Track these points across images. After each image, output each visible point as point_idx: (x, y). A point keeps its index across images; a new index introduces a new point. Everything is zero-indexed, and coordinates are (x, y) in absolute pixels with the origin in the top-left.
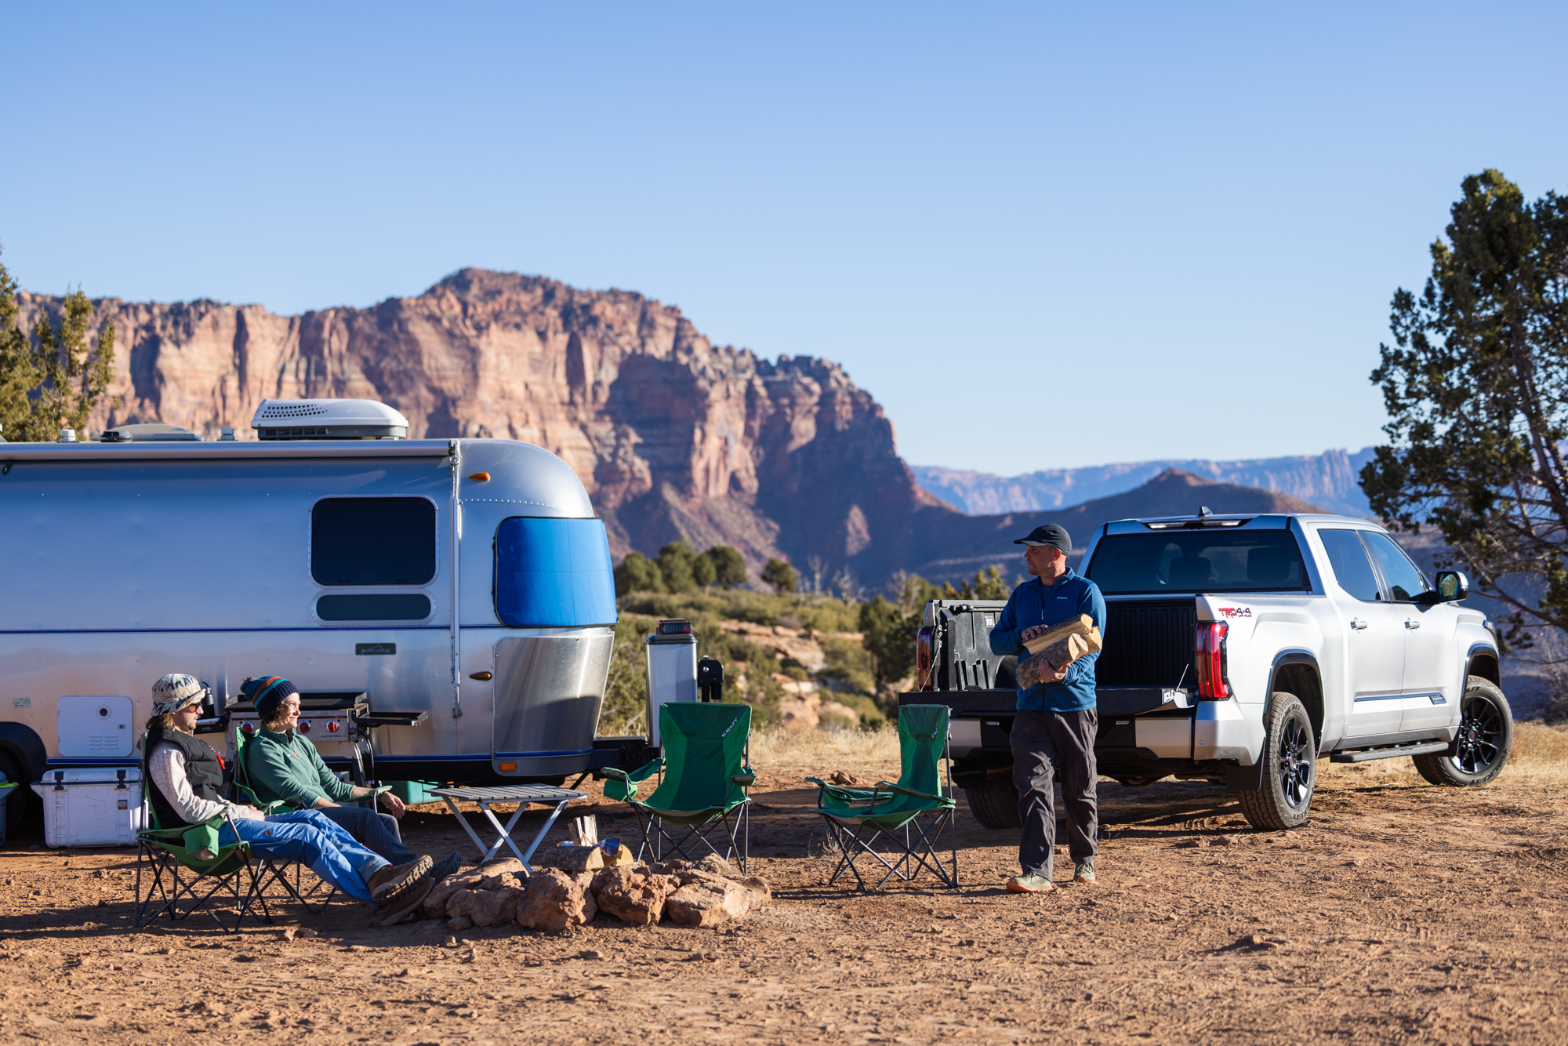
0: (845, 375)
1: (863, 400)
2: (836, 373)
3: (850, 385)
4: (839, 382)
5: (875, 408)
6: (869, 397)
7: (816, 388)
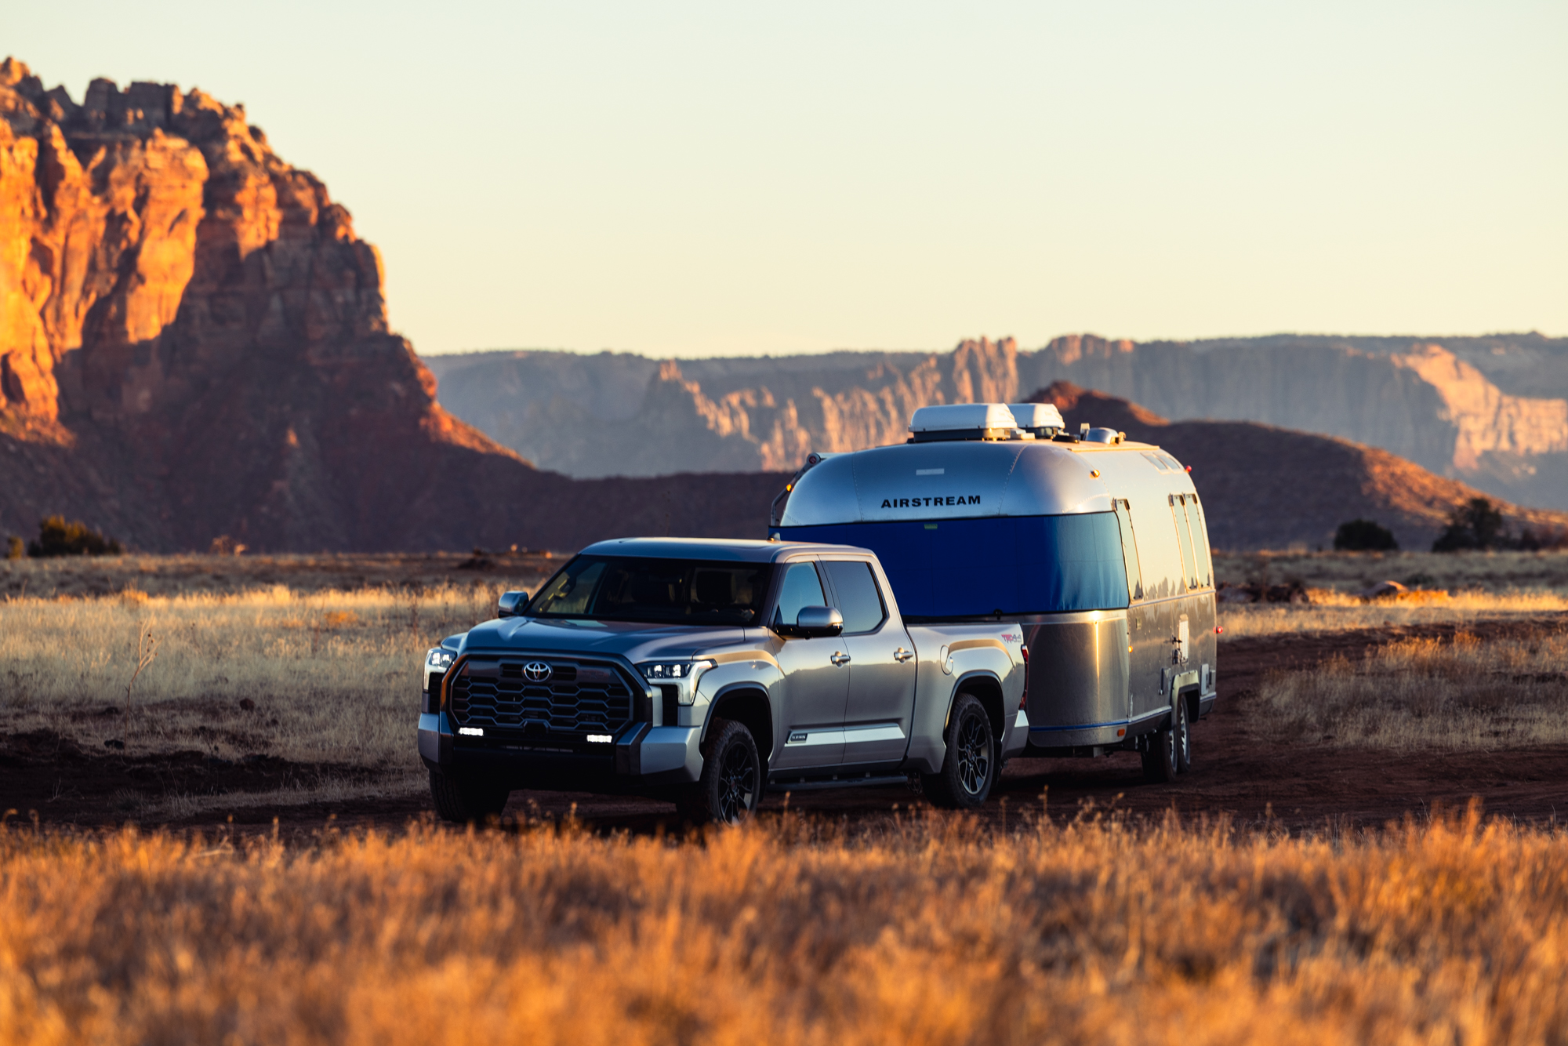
0: (255, 133)
1: (305, 197)
2: (234, 128)
3: (269, 157)
4: (245, 149)
5: (332, 216)
6: (318, 187)
7: (196, 161)
